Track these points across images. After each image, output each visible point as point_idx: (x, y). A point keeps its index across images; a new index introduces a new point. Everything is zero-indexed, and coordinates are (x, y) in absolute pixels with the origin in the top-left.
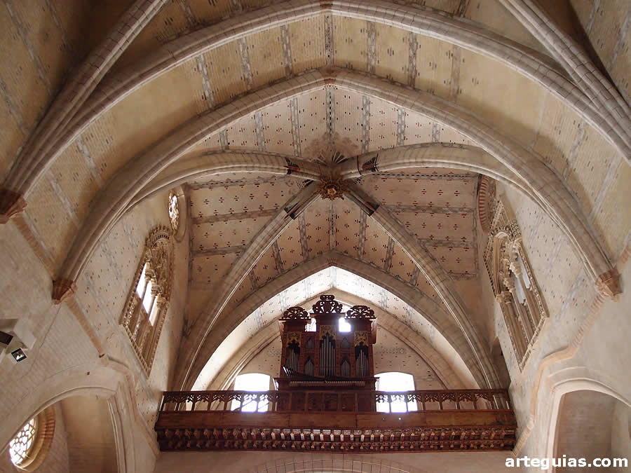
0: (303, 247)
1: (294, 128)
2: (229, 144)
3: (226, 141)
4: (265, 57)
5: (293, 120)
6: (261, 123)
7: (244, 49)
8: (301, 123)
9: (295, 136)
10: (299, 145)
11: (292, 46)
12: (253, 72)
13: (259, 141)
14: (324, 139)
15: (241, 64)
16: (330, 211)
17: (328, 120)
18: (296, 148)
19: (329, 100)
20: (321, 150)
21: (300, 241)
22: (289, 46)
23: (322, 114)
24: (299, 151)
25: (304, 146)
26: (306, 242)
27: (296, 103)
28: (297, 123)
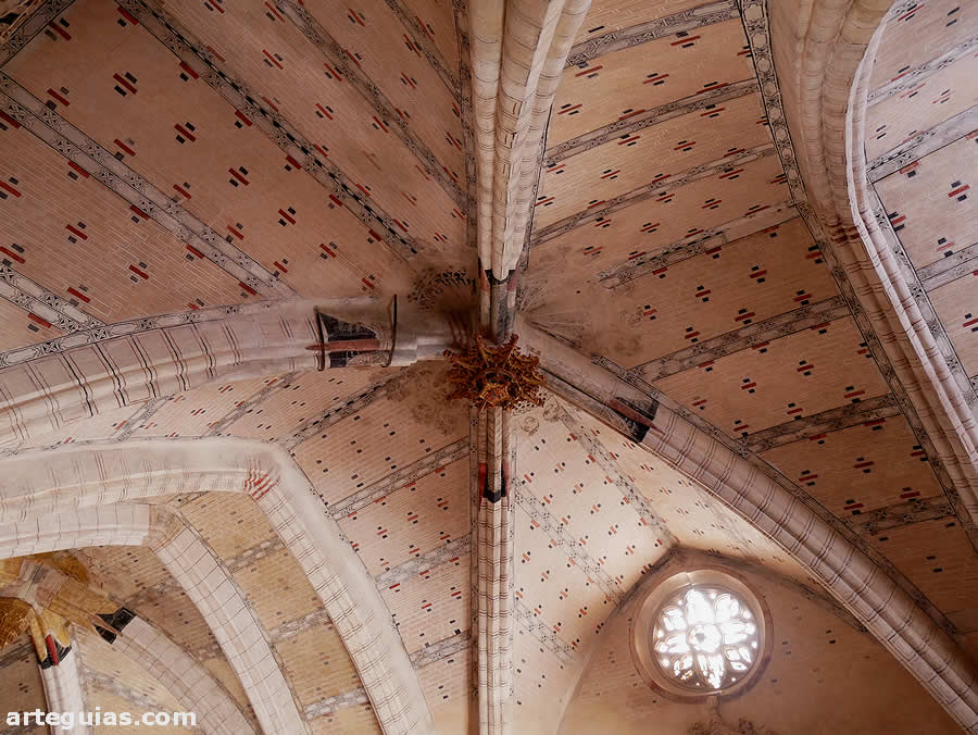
0: (788, 330)
1: (398, 484)
2: (458, 632)
3: (454, 641)
4: (287, 588)
5: (382, 493)
6: (406, 566)
7: (288, 629)
8: (385, 469)
9: (420, 473)
10: (440, 453)
11: (253, 543)
12: (315, 608)
13: (448, 556)
14: (405, 394)
15: (310, 631)
16: (623, 282)
17: (354, 406)
18: (448, 460)
19: (312, 430)
20: (437, 389)
21: (762, 347)
22: (256, 549)
23: (347, 429)
24: (454, 447)
25: (437, 439)
26: (766, 323)
27: (344, 504)
28: (387, 481)
